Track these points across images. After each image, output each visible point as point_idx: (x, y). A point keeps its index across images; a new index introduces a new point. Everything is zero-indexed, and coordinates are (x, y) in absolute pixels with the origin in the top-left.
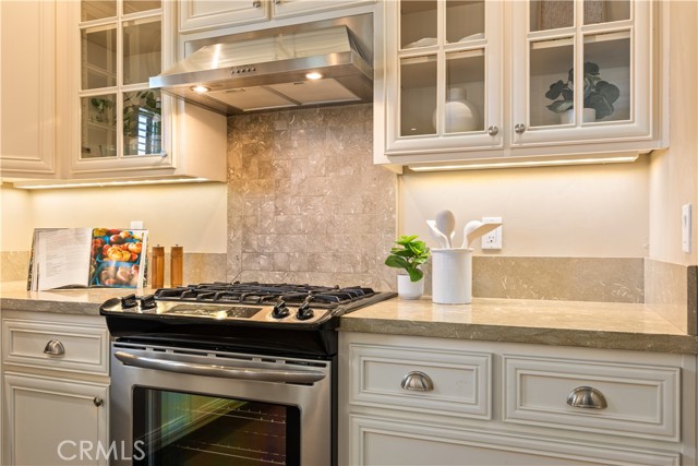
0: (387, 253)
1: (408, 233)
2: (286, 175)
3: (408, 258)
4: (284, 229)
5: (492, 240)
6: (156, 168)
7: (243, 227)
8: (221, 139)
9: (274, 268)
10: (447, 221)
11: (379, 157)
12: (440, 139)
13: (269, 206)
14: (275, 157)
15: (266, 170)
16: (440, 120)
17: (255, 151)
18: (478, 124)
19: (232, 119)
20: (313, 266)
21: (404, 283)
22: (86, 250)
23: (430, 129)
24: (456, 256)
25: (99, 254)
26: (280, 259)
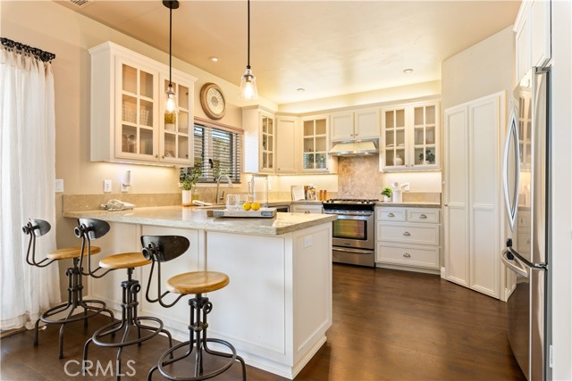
0: (381, 192)
1: (387, 187)
2: (354, 172)
3: (387, 193)
4: (353, 186)
5: (407, 188)
6: (325, 172)
7: (342, 185)
8: (337, 163)
9: (351, 195)
10: (396, 184)
11: (381, 170)
12: (395, 167)
13: (349, 180)
14: (351, 168)
15: (348, 171)
16: (395, 163)
17: (346, 166)
18: (403, 164)
19: (339, 158)
20: (361, 195)
21: (386, 198)
22: (303, 191)
23: (392, 164)
24: (399, 192)
25: (306, 192)
26: (353, 193)
